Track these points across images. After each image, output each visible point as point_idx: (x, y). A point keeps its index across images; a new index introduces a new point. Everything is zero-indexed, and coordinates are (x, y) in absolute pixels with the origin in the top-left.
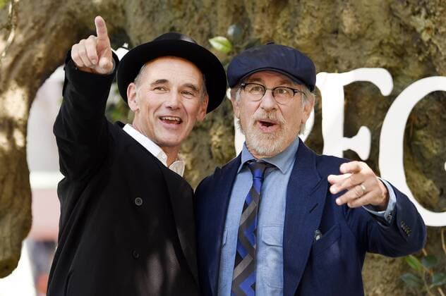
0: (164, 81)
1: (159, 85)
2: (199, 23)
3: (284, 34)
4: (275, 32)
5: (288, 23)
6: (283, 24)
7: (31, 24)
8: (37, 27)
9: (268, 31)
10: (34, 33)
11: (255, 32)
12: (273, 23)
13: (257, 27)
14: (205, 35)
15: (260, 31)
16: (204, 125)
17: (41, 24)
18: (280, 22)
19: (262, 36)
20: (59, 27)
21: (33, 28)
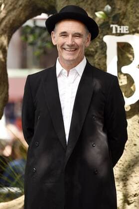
0: (65, 32)
1: (64, 34)
2: (90, 5)
3: (132, 11)
4: (127, 9)
5: (133, 6)
6: (131, 6)
7: (10, 3)
8: (13, 5)
9: (123, 9)
10: (11, 7)
11: (117, 10)
12: (126, 5)
13: (118, 7)
14: (93, 10)
15: (120, 9)
16: (92, 54)
17: (15, 3)
18: (129, 5)
19: (121, 12)
20: (23, 5)
21: (11, 5)
